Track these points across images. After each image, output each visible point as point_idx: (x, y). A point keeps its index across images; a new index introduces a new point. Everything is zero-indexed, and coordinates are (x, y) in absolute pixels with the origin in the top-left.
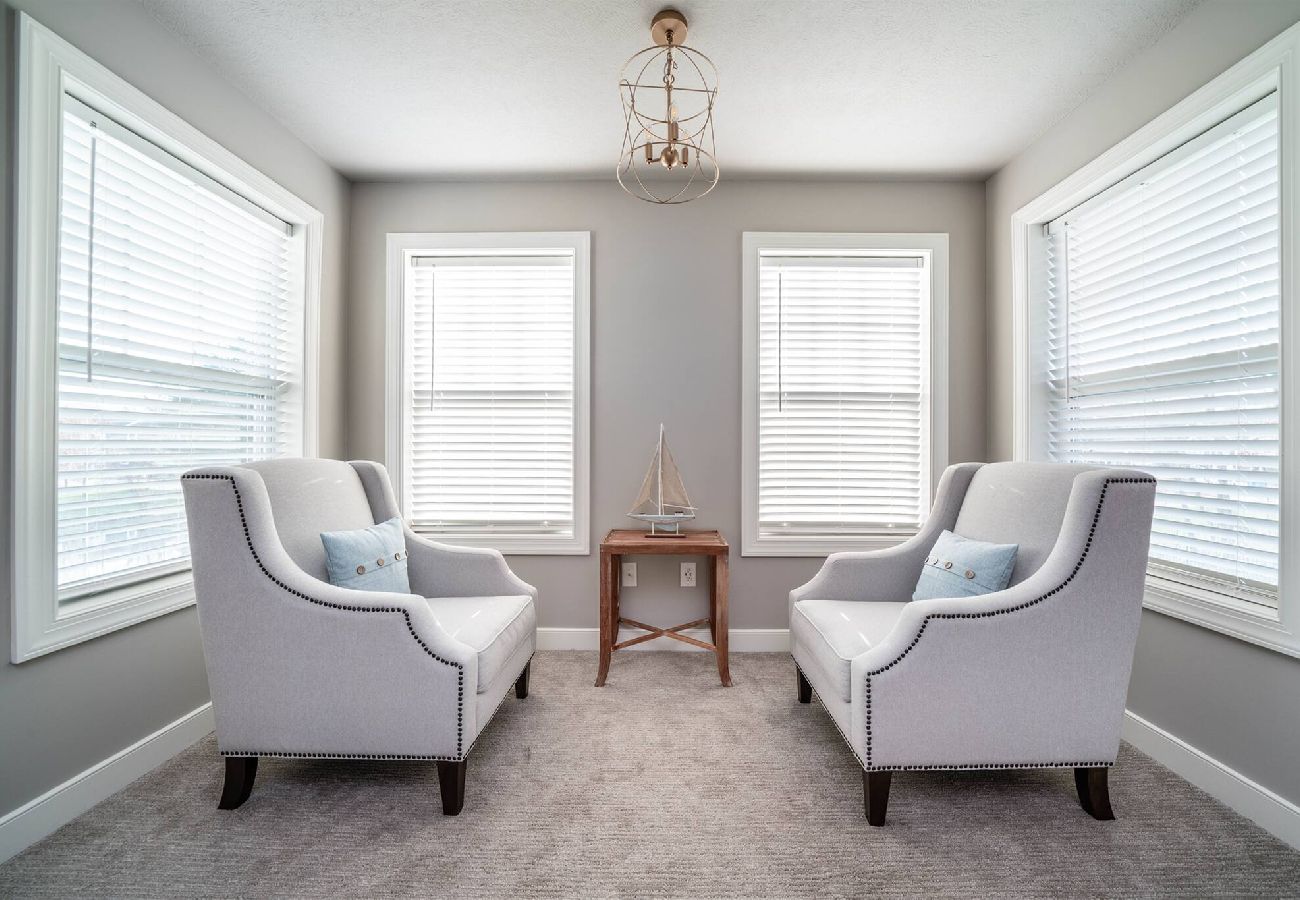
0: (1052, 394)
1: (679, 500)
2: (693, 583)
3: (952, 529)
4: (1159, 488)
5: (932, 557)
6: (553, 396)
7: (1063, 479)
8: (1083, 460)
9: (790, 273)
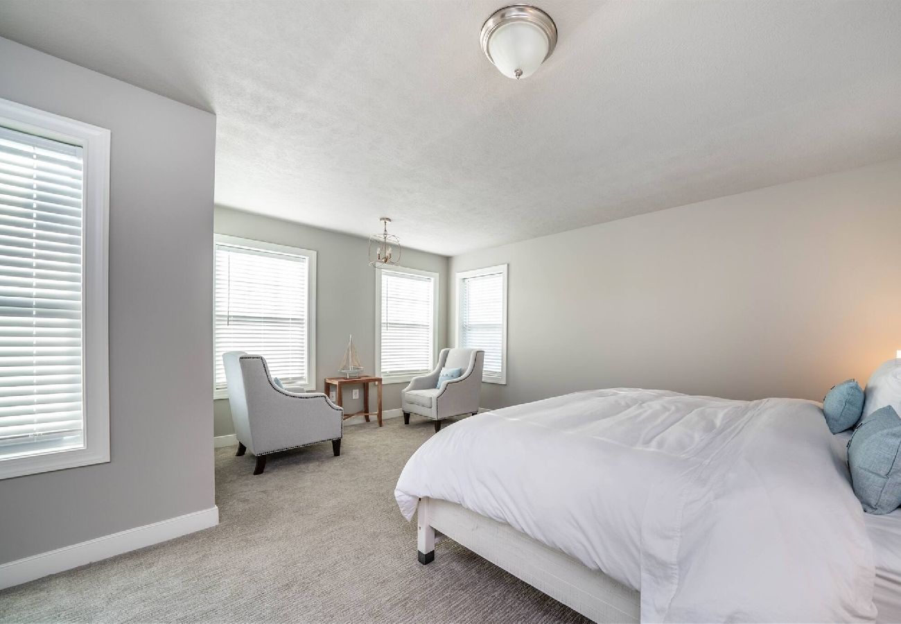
0: (464, 328)
1: (357, 365)
2: (358, 397)
3: (444, 366)
4: (485, 354)
5: (441, 374)
6: (296, 321)
7: (469, 352)
8: (471, 347)
9: (390, 278)
